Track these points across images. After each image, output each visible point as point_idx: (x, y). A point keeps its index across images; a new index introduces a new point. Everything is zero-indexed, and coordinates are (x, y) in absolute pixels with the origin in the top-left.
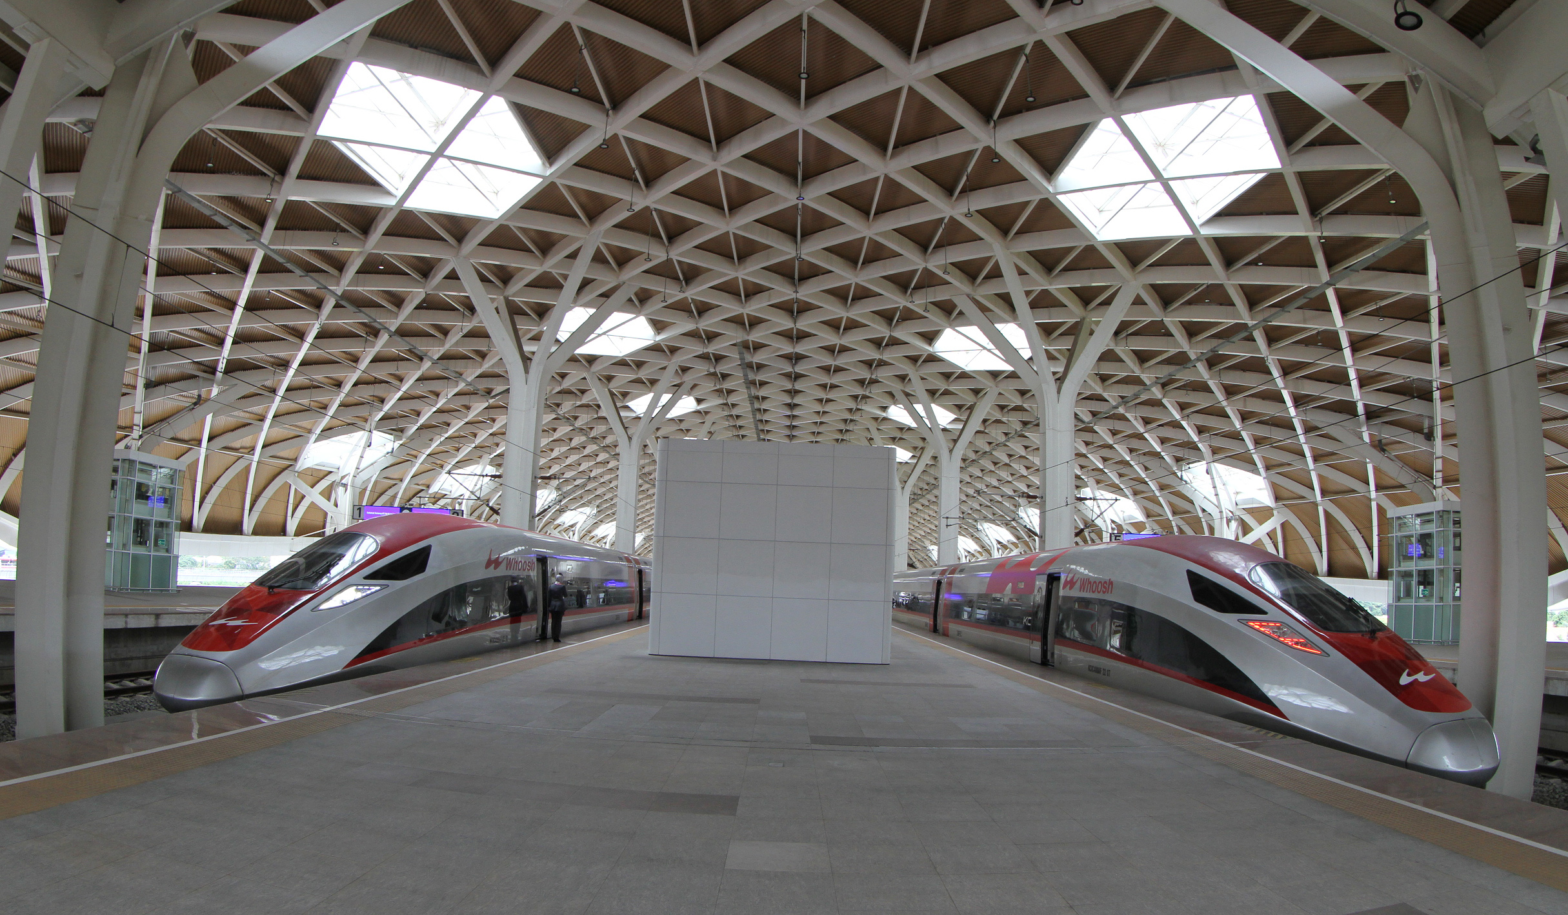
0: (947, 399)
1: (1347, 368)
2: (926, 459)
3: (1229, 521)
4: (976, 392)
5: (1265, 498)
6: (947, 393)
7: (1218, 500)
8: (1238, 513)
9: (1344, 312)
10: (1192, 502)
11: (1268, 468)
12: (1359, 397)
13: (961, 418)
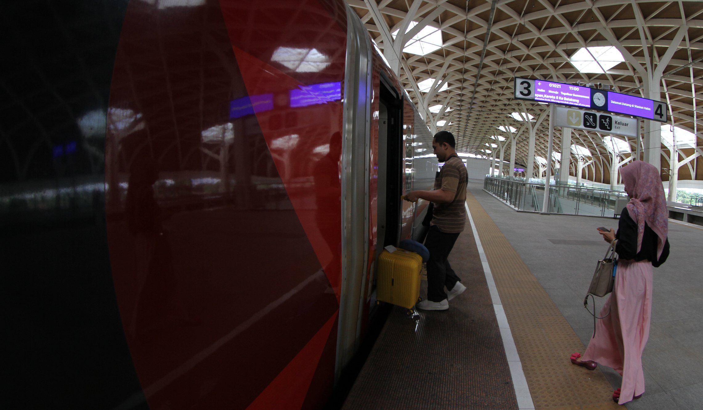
0: (532, 112)
1: (693, 98)
2: (509, 141)
3: (617, 156)
4: (541, 110)
5: (629, 150)
6: (532, 110)
7: (614, 150)
8: (620, 155)
9: (694, 77)
10: (605, 149)
11: (629, 140)
12: (695, 109)
13: (536, 118)
